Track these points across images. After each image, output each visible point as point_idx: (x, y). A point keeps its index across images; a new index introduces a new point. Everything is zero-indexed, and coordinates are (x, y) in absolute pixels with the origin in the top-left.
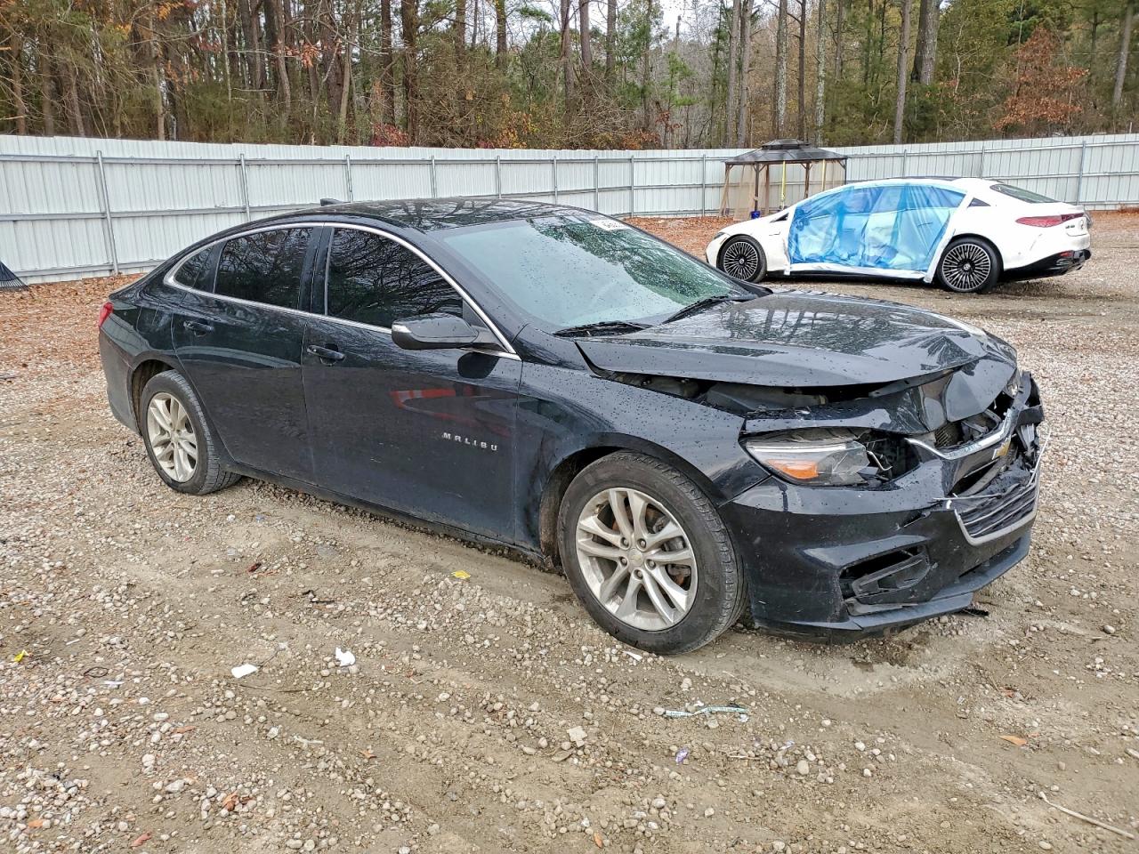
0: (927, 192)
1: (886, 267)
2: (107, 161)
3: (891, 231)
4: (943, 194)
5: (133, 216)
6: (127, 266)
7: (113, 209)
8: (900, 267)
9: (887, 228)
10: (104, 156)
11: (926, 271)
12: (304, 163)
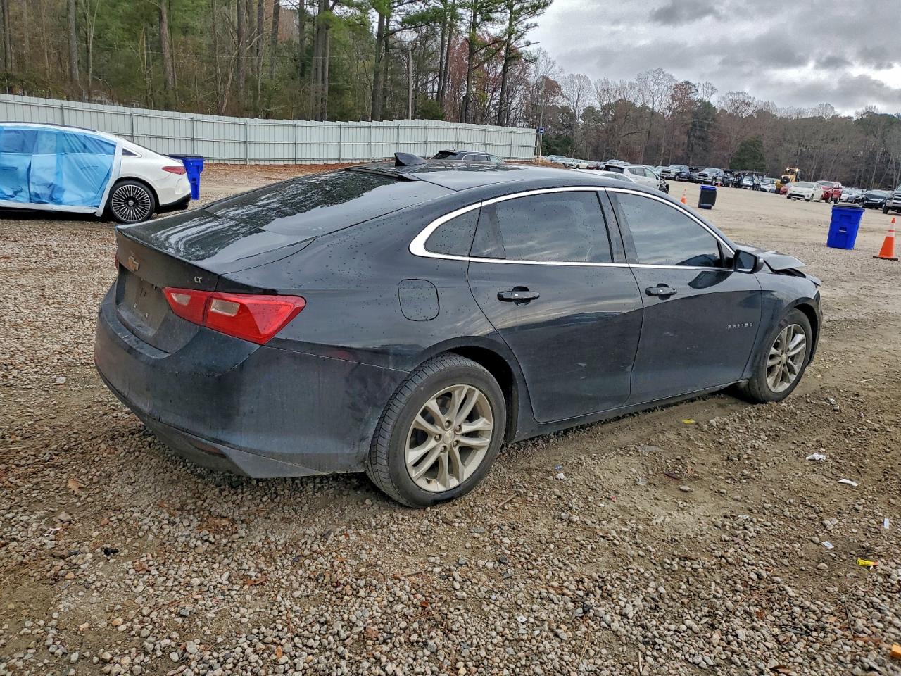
0: (83, 140)
1: (60, 203)
3: (54, 171)
4: (99, 145)
8: (72, 203)
9: (50, 168)
11: (98, 207)
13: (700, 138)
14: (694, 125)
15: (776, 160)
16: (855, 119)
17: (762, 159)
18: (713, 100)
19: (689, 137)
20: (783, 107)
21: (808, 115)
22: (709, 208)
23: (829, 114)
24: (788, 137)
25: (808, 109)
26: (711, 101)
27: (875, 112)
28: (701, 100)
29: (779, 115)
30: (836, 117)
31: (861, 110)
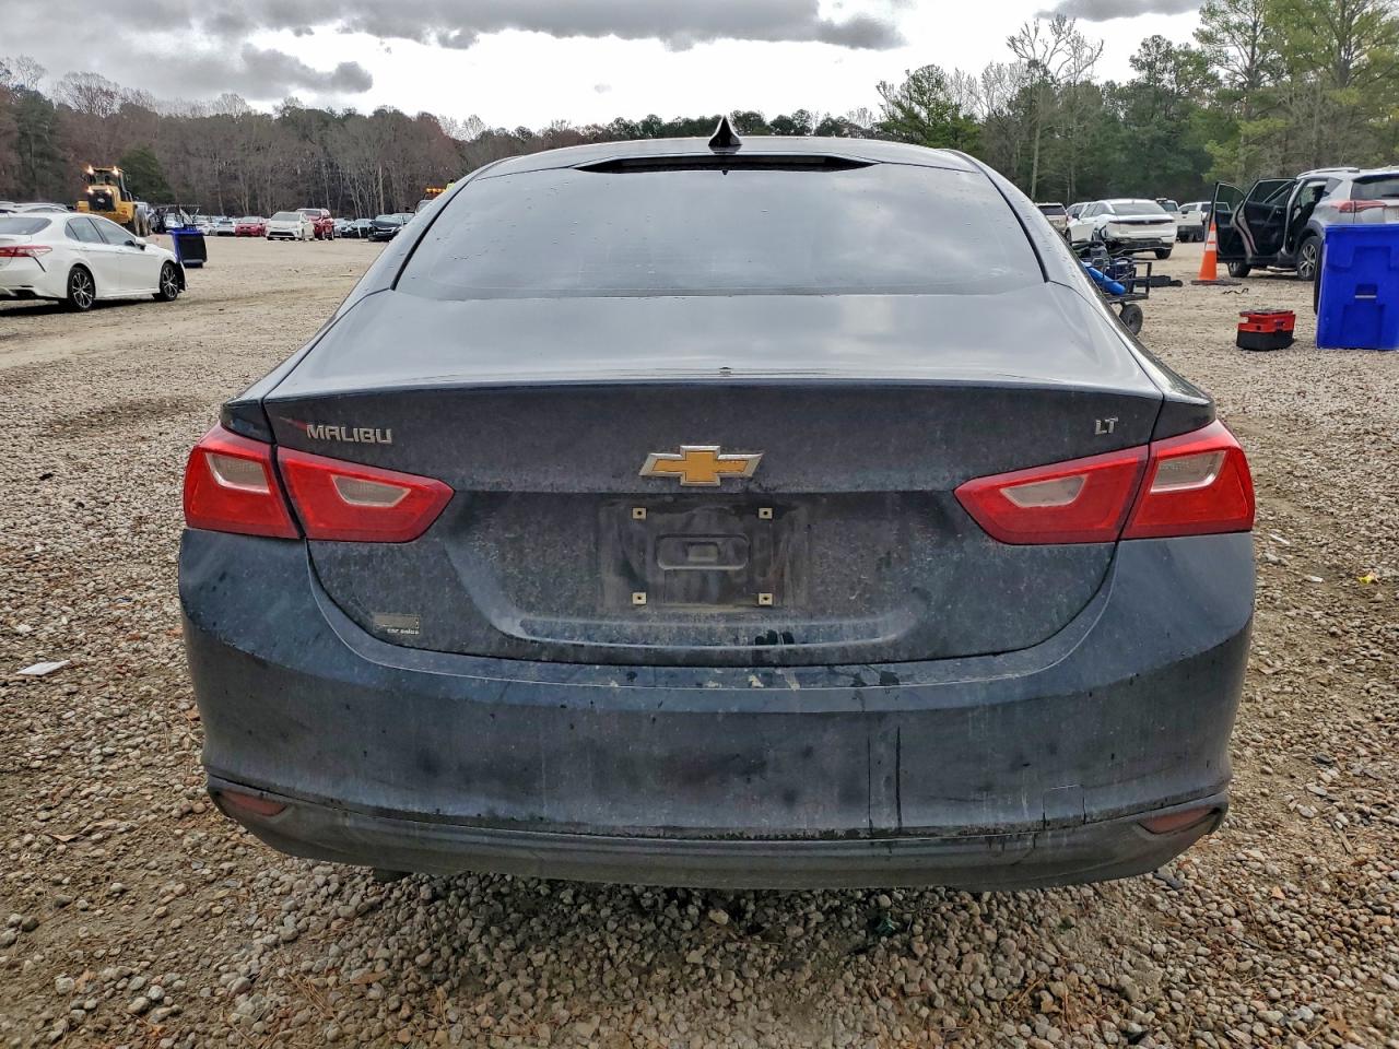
13: (42, 155)
14: (24, 134)
15: (187, 186)
16: (276, 116)
17: (165, 185)
18: (45, 88)
19: (21, 154)
20: (168, 100)
21: (209, 113)
22: (199, 266)
23: (237, 111)
24: (192, 148)
25: (208, 102)
26: (41, 90)
27: (298, 106)
28: (21, 88)
29: (163, 112)
30: (247, 115)
31: (280, 103)
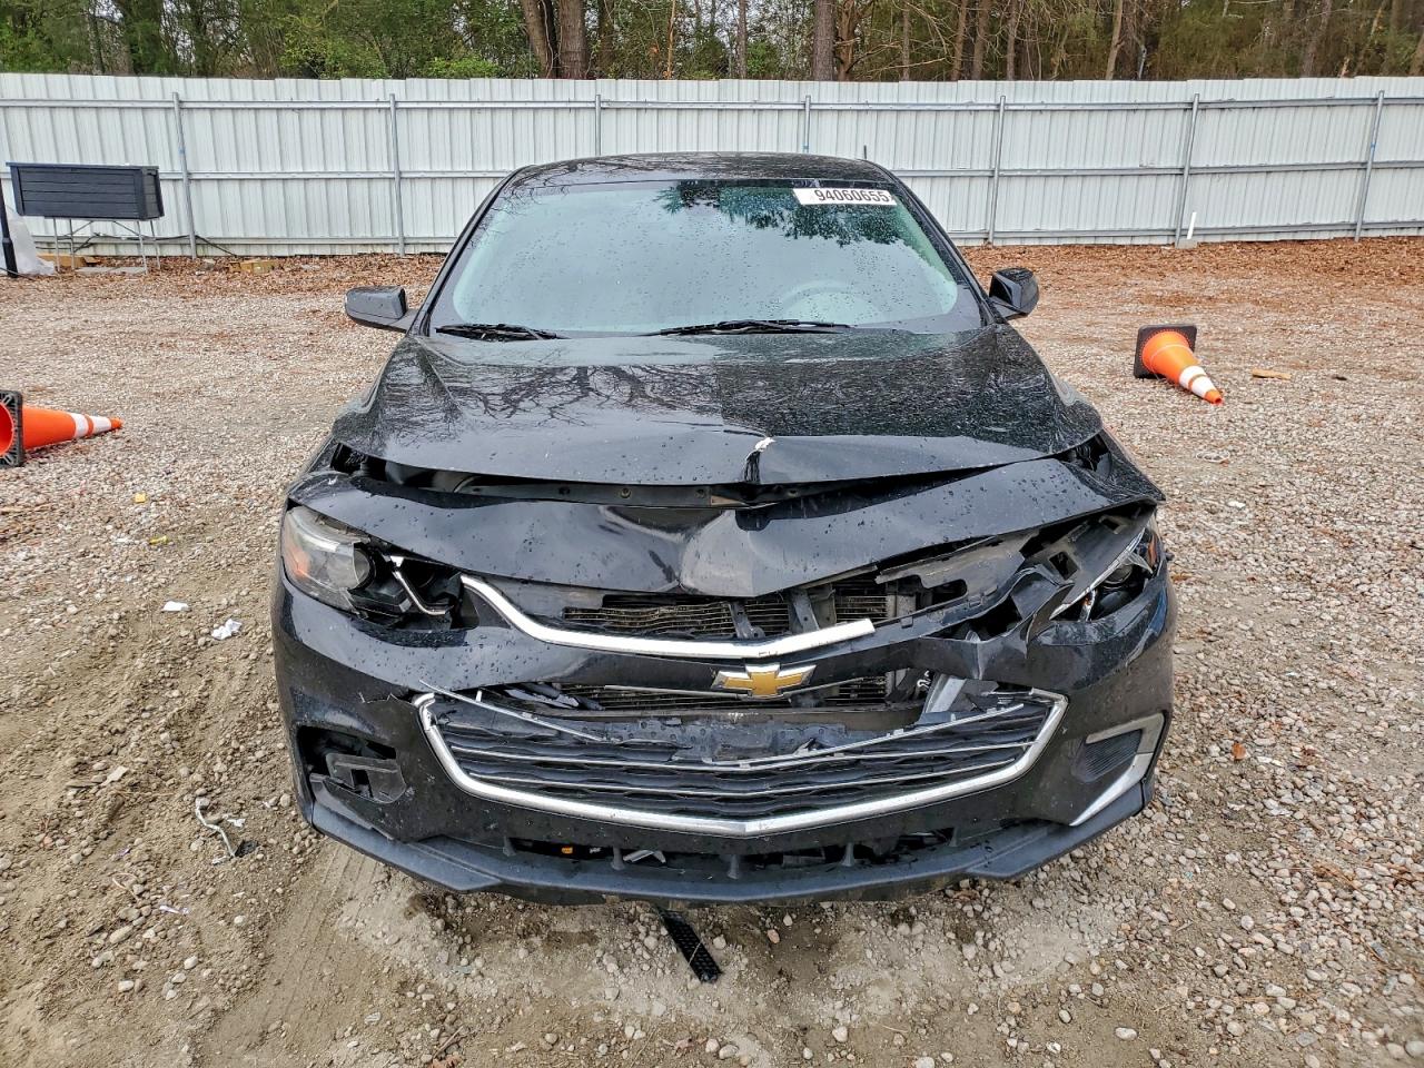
2: (1011, 108)
5: (1028, 176)
6: (1005, 235)
7: (1004, 166)
10: (1007, 102)
12: (1296, 104)
